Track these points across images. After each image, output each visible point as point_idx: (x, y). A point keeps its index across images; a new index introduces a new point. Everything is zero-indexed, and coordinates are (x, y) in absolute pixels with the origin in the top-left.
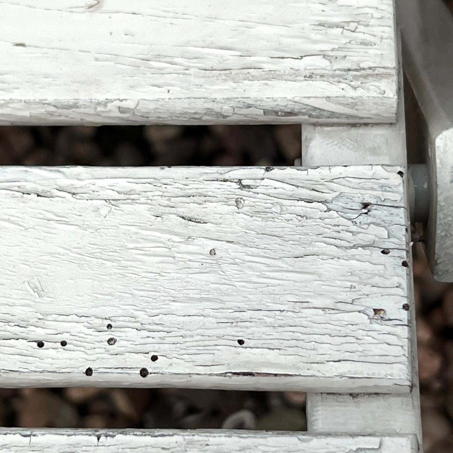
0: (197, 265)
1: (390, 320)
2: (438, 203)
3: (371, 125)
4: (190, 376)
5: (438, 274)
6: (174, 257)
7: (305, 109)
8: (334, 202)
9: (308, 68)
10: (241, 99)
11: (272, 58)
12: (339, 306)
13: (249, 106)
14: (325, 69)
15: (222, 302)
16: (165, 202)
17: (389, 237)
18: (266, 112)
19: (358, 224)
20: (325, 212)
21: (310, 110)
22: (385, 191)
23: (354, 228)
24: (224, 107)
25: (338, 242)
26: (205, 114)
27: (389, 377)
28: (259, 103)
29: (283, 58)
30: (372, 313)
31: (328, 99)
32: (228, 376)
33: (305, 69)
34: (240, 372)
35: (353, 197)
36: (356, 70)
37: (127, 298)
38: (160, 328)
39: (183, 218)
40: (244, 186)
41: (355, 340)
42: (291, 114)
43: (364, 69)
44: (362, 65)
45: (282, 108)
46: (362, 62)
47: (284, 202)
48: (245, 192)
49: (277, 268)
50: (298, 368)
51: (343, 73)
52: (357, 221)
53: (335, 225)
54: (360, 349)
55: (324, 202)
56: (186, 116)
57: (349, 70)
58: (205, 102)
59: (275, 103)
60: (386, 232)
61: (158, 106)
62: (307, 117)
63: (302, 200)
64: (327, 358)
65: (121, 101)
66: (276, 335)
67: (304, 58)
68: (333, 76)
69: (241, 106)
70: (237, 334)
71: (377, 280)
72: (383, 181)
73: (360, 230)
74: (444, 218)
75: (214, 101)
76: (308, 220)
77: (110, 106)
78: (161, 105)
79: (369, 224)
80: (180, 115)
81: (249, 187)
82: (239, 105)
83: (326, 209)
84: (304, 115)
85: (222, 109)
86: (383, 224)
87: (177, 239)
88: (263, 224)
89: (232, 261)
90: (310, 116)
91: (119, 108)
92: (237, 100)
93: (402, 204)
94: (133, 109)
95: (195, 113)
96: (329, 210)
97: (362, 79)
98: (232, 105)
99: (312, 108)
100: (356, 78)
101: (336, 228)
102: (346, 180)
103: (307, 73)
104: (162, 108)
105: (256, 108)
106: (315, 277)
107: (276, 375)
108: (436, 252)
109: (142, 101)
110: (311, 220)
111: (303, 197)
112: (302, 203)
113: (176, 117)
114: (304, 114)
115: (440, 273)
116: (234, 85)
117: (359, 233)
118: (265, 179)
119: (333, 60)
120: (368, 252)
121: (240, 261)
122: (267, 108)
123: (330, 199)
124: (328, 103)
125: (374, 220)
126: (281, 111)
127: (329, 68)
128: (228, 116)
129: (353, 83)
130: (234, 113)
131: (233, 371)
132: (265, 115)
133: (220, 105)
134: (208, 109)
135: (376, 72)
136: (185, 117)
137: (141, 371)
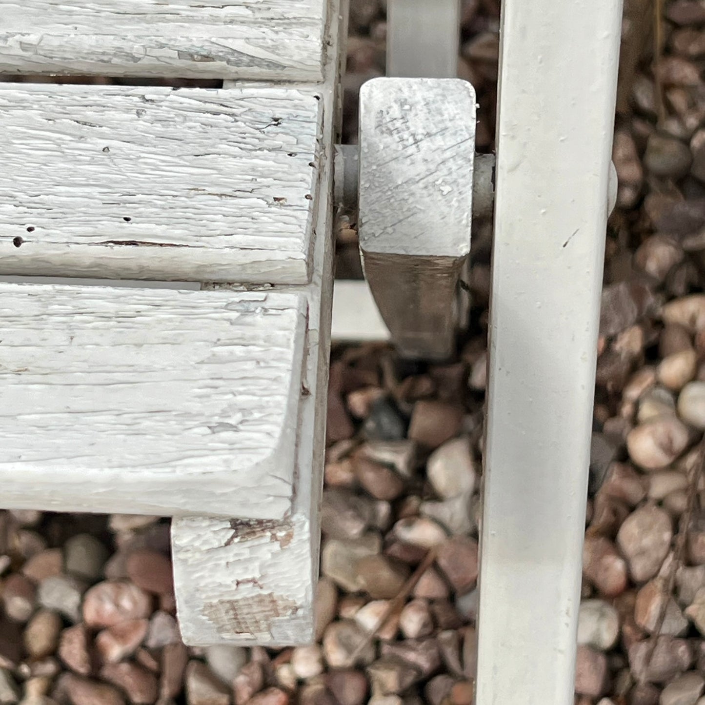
0: (88, 158)
1: (291, 206)
2: (362, 149)
3: (296, 83)
4: (68, 246)
5: (364, 240)
6: (63, 152)
7: (222, 52)
8: (243, 116)
9: (229, 15)
10: (154, 38)
11: (191, 6)
12: (238, 193)
13: (163, 45)
14: (246, 17)
15: (110, 188)
16: (59, 109)
17: (297, 143)
18: (181, 54)
19: (266, 133)
20: (233, 122)
21: (228, 53)
22: (298, 109)
23: (261, 136)
24: (135, 47)
25: (242, 146)
26: (115, 55)
27: (283, 249)
28: (172, 42)
29: (203, 7)
30: (271, 201)
31: (248, 41)
32: (110, 246)
33: (226, 17)
34: (123, 242)
35: (264, 113)
36: (280, 19)
37: (8, 182)
38: (41, 206)
39: (77, 122)
40: (147, 101)
41: (250, 220)
42: (207, 58)
43: (288, 19)
44: (286, 16)
45: (198, 49)
46: (286, 13)
47: (189, 114)
48: (148, 105)
49: (174, 164)
50: (186, 240)
51: (266, 21)
52: (265, 130)
53: (241, 133)
54: (255, 226)
55: (233, 115)
56: (94, 57)
57: (272, 19)
58: (114, 39)
59: (190, 43)
60: (296, 140)
61: (63, 44)
62: (224, 63)
63: (208, 112)
64: (218, 232)
65: (23, 35)
66: (166, 215)
67: (225, 8)
68: (255, 23)
69: (154, 45)
70: (124, 213)
71: (279, 175)
72: (296, 102)
73: (266, 137)
74: (368, 166)
75: (124, 39)
76: (213, 128)
77: (11, 41)
78: (67, 42)
79: (277, 134)
80: (85, 56)
81: (152, 101)
82: (152, 45)
83: (233, 120)
84: (222, 61)
85: (132, 48)
86: (291, 133)
87: (69, 138)
88: (163, 129)
89: (125, 157)
90: (229, 61)
91: (21, 43)
92: (148, 38)
93: (316, 120)
94: (35, 45)
95: (104, 54)
96: (236, 121)
97: (285, 26)
98: (142, 44)
99: (230, 51)
100: (278, 25)
101: (243, 135)
102: (258, 100)
103: (228, 19)
104: (67, 45)
105: (169, 48)
106: (215, 172)
107: (161, 245)
108: (360, 207)
109: (46, 36)
110: (216, 128)
111: (209, 110)
112: (209, 115)
113: (83, 58)
114: (221, 59)
115: (366, 238)
116: (147, 26)
117: (266, 139)
118: (171, 96)
119: (256, 11)
120: (273, 154)
121: (134, 157)
122: (182, 49)
123: (239, 113)
124: (247, 45)
125: (283, 130)
126: (197, 53)
127: (251, 16)
128: (140, 59)
129: (276, 28)
130: (146, 55)
131: (115, 240)
132: (179, 58)
133: (131, 43)
134: (119, 48)
135: (301, 21)
136: (92, 59)
137: (14, 239)
